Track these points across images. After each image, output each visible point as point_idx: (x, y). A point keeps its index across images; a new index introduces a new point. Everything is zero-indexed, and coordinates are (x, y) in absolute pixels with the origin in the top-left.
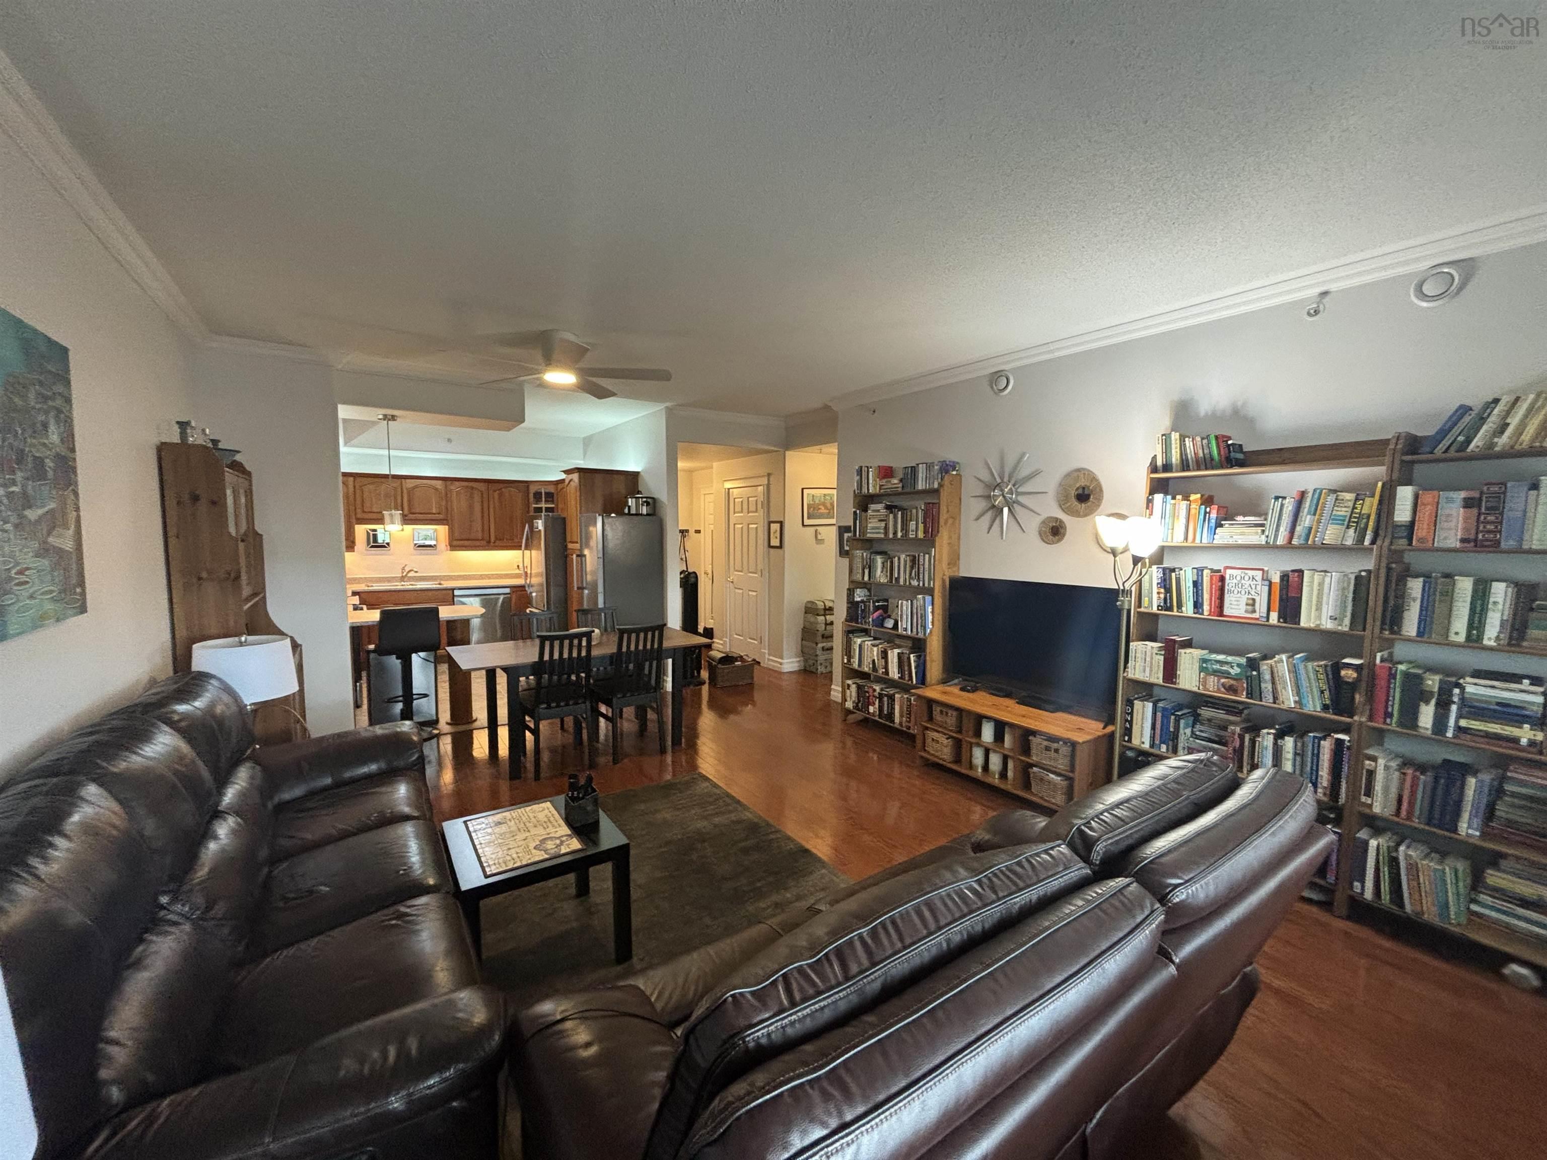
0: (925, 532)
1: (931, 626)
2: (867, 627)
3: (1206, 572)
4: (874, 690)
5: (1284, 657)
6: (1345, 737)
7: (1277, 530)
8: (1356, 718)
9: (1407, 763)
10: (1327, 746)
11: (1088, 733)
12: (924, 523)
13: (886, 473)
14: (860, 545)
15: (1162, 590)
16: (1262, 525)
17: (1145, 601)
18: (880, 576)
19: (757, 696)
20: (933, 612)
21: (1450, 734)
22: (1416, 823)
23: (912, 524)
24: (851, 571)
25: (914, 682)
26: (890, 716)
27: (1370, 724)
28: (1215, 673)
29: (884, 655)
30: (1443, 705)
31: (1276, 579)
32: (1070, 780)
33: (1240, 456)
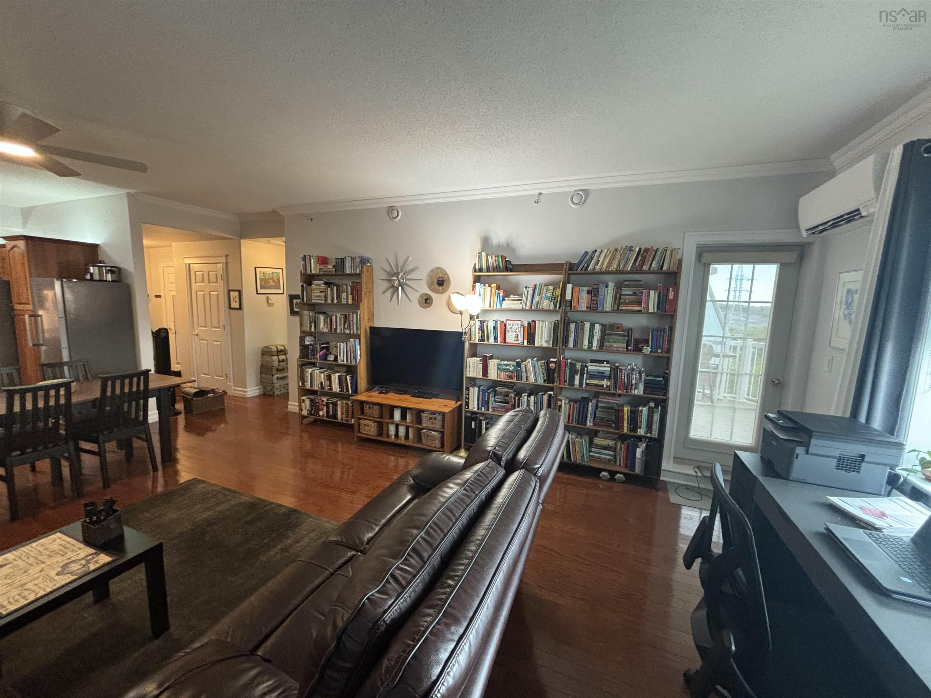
0: (353, 300)
1: (359, 358)
2: (315, 361)
3: (499, 322)
4: (323, 401)
5: (530, 360)
6: (551, 393)
7: (526, 302)
8: (555, 384)
9: (570, 401)
10: (545, 397)
11: (450, 407)
12: (352, 294)
13: (323, 261)
14: (307, 307)
15: (480, 332)
16: (521, 300)
17: (473, 337)
18: (323, 327)
19: (229, 416)
20: (360, 349)
21: (584, 387)
22: (574, 424)
23: (344, 295)
24: (301, 325)
25: (350, 392)
26: (335, 416)
27: (560, 386)
28: (504, 370)
29: (329, 378)
30: (582, 375)
31: (526, 325)
32: (442, 433)
33: (511, 267)
